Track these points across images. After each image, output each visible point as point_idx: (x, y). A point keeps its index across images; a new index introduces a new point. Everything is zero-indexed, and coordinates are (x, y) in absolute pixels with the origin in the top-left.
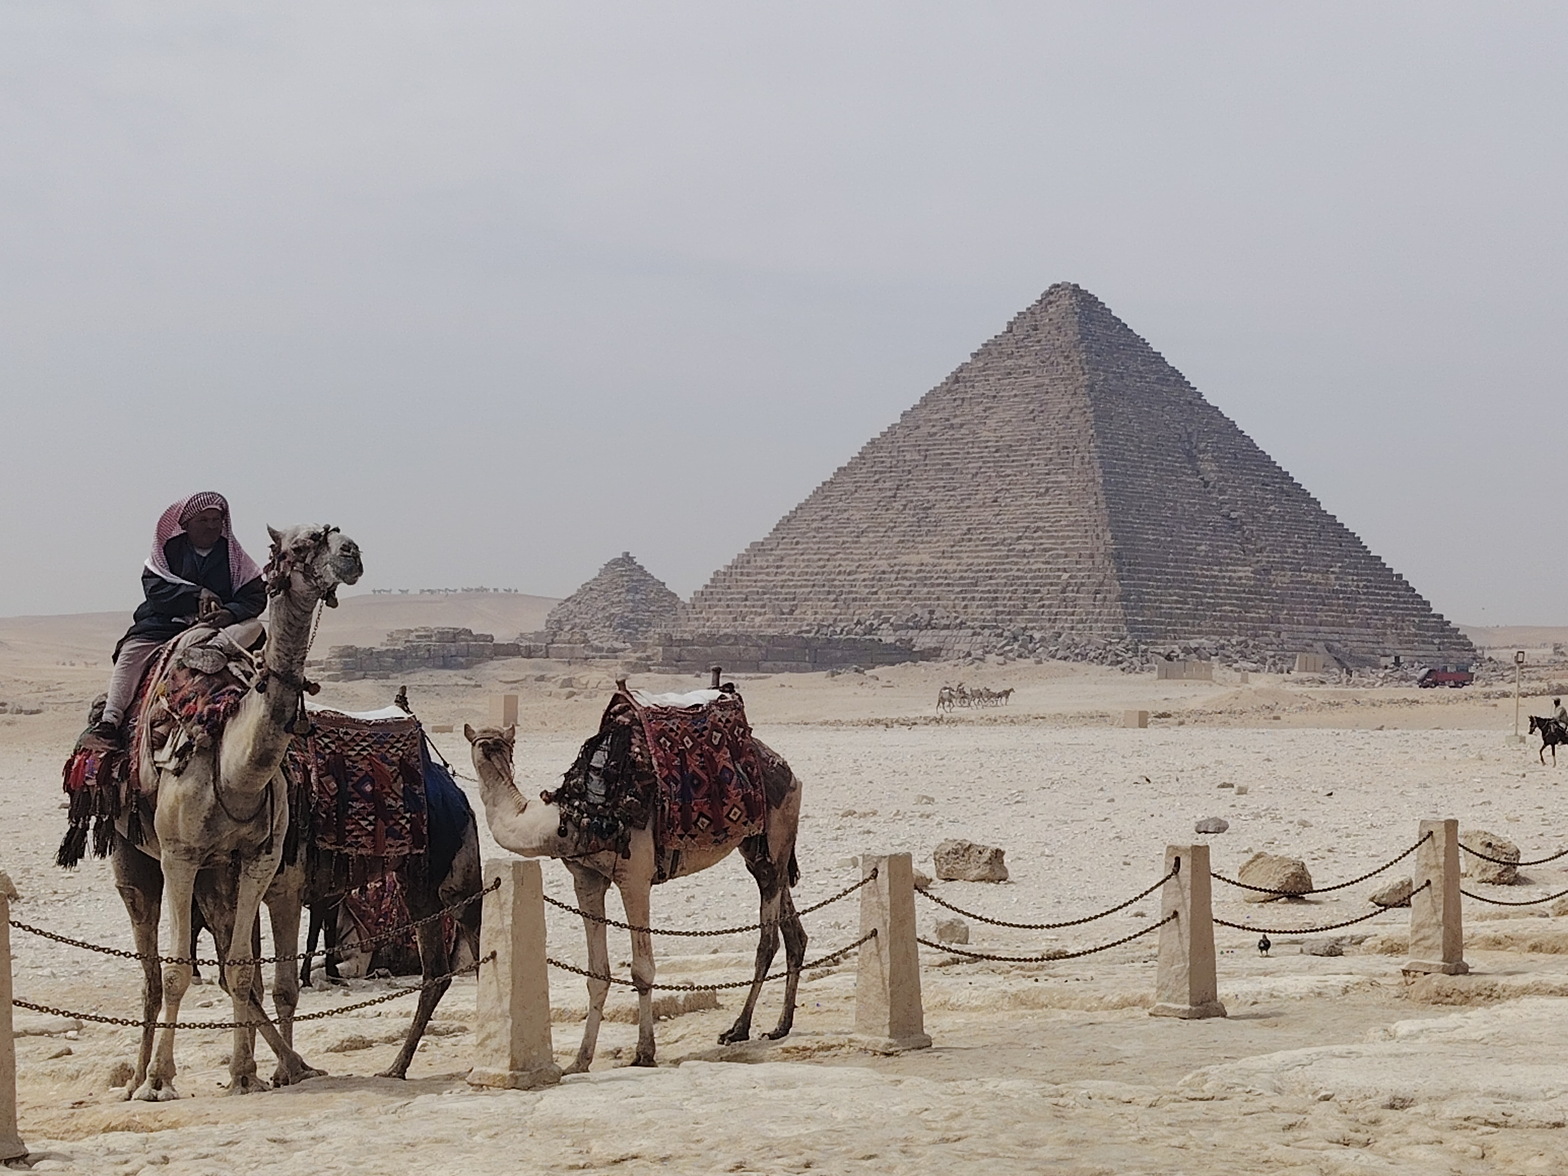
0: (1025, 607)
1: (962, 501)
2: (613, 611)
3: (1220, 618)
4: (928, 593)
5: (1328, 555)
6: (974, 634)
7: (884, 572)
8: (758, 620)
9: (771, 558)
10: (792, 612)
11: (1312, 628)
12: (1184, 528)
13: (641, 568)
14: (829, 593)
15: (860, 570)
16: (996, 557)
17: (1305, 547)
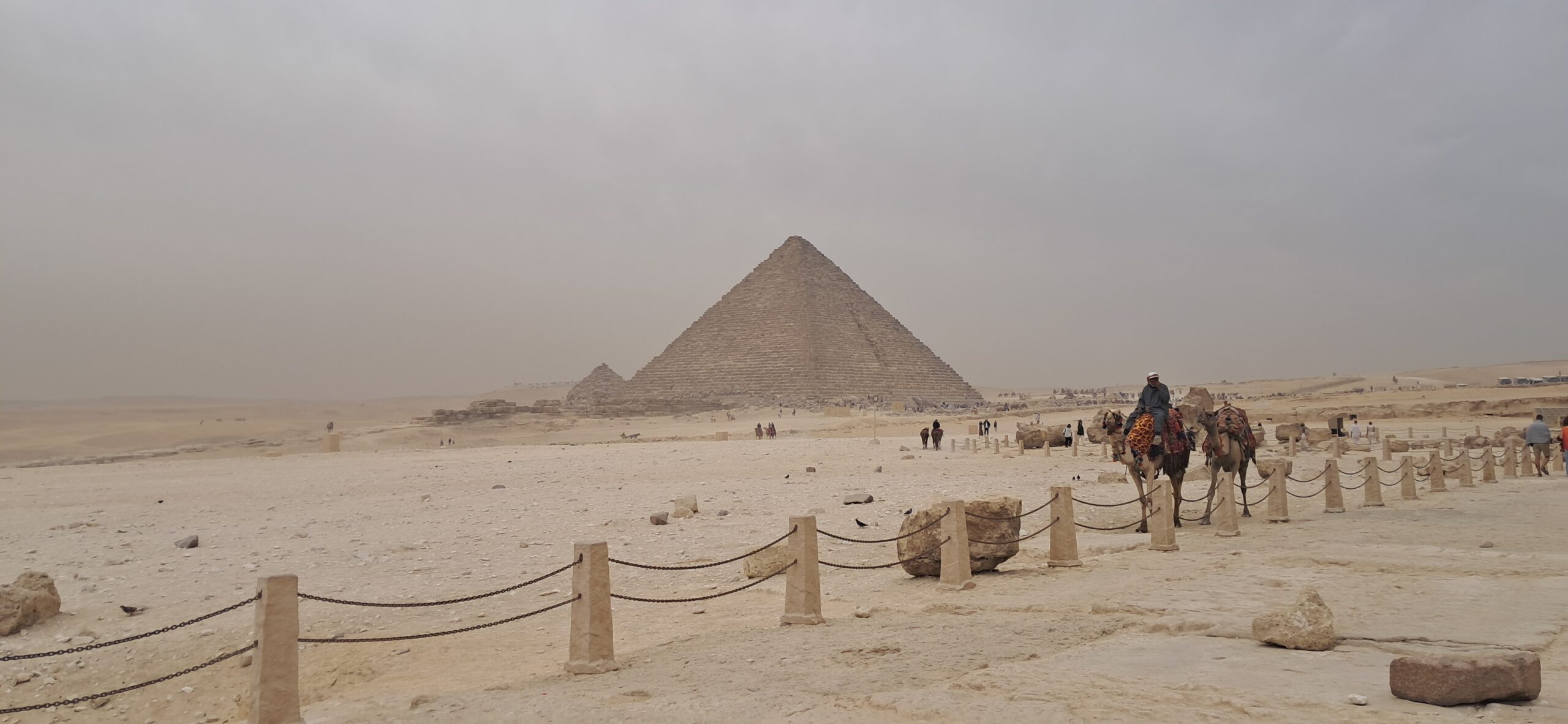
0: (774, 383)
1: (748, 335)
2: (597, 390)
3: (864, 387)
4: (732, 378)
5: (915, 357)
6: (752, 396)
7: (712, 369)
8: (656, 392)
9: (663, 364)
10: (671, 388)
11: (907, 390)
12: (848, 346)
13: (611, 370)
14: (688, 379)
15: (702, 368)
16: (761, 361)
17: (904, 353)
